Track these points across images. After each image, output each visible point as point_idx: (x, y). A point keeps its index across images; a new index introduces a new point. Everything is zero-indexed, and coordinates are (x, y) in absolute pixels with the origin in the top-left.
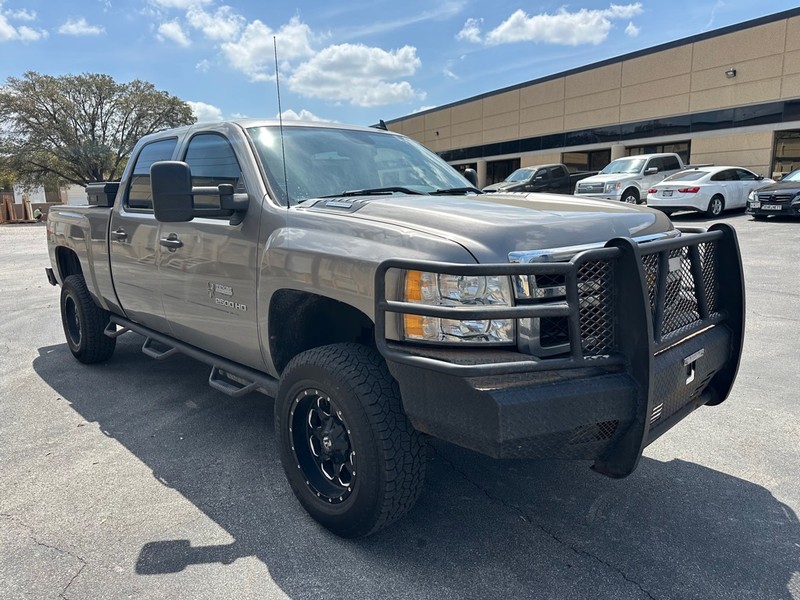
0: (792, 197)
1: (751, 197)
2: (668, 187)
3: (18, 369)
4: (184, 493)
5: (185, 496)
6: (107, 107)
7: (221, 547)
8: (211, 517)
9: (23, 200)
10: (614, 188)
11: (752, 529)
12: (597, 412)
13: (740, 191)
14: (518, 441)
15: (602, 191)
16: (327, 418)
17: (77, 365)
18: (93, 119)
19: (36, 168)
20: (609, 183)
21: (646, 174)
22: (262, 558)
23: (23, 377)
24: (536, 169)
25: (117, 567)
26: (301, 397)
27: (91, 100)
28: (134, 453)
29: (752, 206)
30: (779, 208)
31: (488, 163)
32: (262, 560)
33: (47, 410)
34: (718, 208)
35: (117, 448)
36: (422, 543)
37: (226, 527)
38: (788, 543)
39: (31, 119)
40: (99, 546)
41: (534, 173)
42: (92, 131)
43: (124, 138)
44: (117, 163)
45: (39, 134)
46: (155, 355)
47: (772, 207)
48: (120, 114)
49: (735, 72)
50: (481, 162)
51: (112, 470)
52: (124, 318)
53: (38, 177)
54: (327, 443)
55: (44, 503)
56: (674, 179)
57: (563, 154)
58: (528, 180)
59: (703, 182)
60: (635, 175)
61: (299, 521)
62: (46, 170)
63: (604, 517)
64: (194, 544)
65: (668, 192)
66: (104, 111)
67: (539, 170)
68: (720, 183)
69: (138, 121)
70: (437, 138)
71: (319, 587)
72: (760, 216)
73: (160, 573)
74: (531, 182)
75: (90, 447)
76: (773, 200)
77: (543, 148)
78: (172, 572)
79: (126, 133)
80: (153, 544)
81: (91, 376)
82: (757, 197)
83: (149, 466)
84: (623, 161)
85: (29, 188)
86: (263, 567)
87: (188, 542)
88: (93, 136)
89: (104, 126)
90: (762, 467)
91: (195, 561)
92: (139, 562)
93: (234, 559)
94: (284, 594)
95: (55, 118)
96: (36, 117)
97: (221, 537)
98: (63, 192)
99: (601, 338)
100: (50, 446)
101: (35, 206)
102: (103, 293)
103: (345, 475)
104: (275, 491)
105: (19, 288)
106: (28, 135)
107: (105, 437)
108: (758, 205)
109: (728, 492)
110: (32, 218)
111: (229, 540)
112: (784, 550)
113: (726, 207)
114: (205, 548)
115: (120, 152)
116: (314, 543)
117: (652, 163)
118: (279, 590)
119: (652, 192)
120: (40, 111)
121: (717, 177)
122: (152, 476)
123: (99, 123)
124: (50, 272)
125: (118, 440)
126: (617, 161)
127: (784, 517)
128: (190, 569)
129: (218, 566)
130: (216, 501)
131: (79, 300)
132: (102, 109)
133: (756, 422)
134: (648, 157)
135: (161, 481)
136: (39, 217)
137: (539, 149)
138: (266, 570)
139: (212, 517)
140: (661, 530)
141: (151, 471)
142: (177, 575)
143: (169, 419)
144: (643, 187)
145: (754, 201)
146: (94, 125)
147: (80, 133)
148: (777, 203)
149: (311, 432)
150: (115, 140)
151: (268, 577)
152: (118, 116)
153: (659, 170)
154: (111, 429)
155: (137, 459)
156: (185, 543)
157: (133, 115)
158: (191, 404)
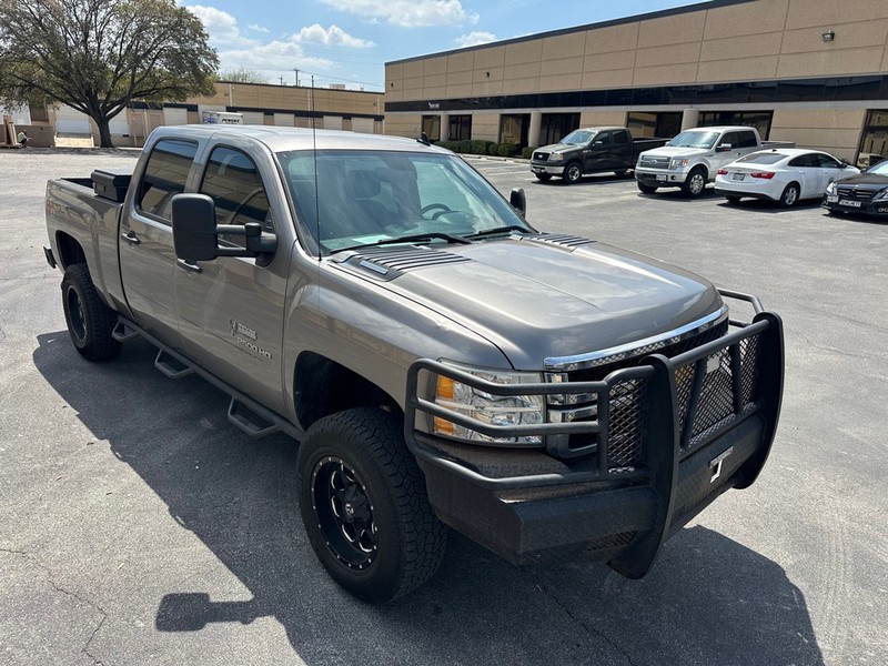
0: (874, 193)
1: (829, 189)
2: (739, 169)
3: (17, 362)
4: (201, 536)
5: (202, 540)
6: (102, 14)
7: (240, 604)
8: (230, 568)
9: (5, 121)
10: (681, 164)
11: (759, 613)
12: (616, 523)
13: (819, 180)
14: (538, 552)
15: (666, 167)
16: (350, 484)
17: (81, 362)
18: (86, 28)
19: (19, 82)
20: (676, 158)
21: (718, 150)
22: (280, 619)
23: (24, 373)
24: (596, 131)
25: (138, 621)
26: (325, 461)
27: (83, 4)
28: (148, 483)
29: (830, 199)
30: (858, 204)
31: (544, 115)
32: (281, 621)
33: (53, 420)
34: (792, 197)
35: (131, 476)
36: (438, 610)
37: (244, 581)
38: (791, 632)
39: (12, 23)
40: (119, 596)
41: (593, 136)
42: (85, 42)
43: (123, 52)
44: (114, 83)
45: (22, 42)
46: (169, 373)
47: (850, 203)
48: (118, 24)
49: (833, 35)
50: (535, 114)
51: (127, 503)
52: (133, 322)
53: (21, 93)
54: (349, 509)
55: (58, 539)
56: (749, 160)
57: (629, 113)
58: (586, 144)
59: (779, 167)
60: (706, 151)
61: (319, 577)
62: (31, 85)
63: (619, 591)
64: (213, 599)
65: (739, 175)
66: (98, 18)
67: (600, 133)
68: (797, 168)
69: (138, 35)
70: (487, 80)
71: (335, 654)
72: (837, 212)
73: (180, 630)
74: (590, 147)
75: (102, 473)
76: (852, 195)
77: (608, 104)
78: (192, 630)
79: (125, 46)
80: (172, 595)
81: (98, 378)
82: (835, 190)
83: (165, 500)
84: (694, 133)
85: (11, 105)
86: (281, 630)
87: (207, 595)
88: (86, 48)
89: (99, 37)
90: (782, 540)
91: (214, 620)
92: (159, 617)
93: (253, 618)
94: (302, 661)
95: (41, 25)
96: (18, 21)
97: (239, 592)
98: (50, 111)
99: (630, 435)
100: (60, 469)
101: (19, 128)
102: (110, 289)
103: (367, 542)
104: (293, 540)
105: (8, 247)
106: (9, 43)
107: (117, 460)
108: (835, 200)
109: (744, 569)
110: (15, 143)
111: (247, 596)
112: (786, 639)
113: (801, 197)
114: (224, 603)
115: (117, 70)
116: (332, 604)
117: (727, 137)
118: (297, 657)
119: (722, 173)
120: (23, 14)
121: (796, 162)
122: (168, 513)
123: (92, 33)
124: (49, 254)
125: (132, 465)
126: (687, 131)
127: (792, 601)
128: (210, 627)
129: (237, 625)
130: (235, 549)
131: (84, 295)
132: (96, 15)
133: (786, 485)
134: (723, 130)
135: (177, 520)
136: (23, 142)
137: (603, 105)
138: (285, 633)
139: (230, 566)
140: (672, 610)
141: (167, 508)
142: (197, 633)
143: (182, 441)
144: (713, 165)
145: (832, 194)
146: (87, 35)
147: (71, 43)
148: (857, 200)
149: (334, 493)
150: (112, 55)
151: (287, 641)
152: (115, 26)
153: (733, 147)
154: (123, 451)
155: (152, 491)
156: (204, 597)
157: (134, 26)
158: (206, 423)
